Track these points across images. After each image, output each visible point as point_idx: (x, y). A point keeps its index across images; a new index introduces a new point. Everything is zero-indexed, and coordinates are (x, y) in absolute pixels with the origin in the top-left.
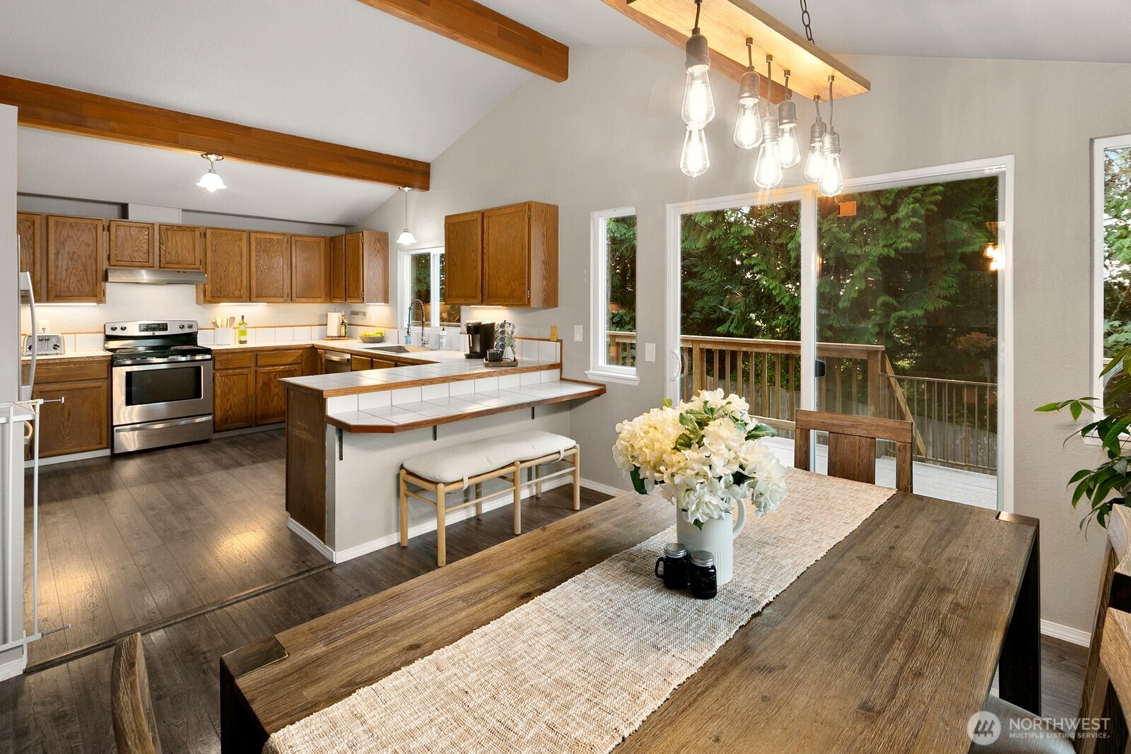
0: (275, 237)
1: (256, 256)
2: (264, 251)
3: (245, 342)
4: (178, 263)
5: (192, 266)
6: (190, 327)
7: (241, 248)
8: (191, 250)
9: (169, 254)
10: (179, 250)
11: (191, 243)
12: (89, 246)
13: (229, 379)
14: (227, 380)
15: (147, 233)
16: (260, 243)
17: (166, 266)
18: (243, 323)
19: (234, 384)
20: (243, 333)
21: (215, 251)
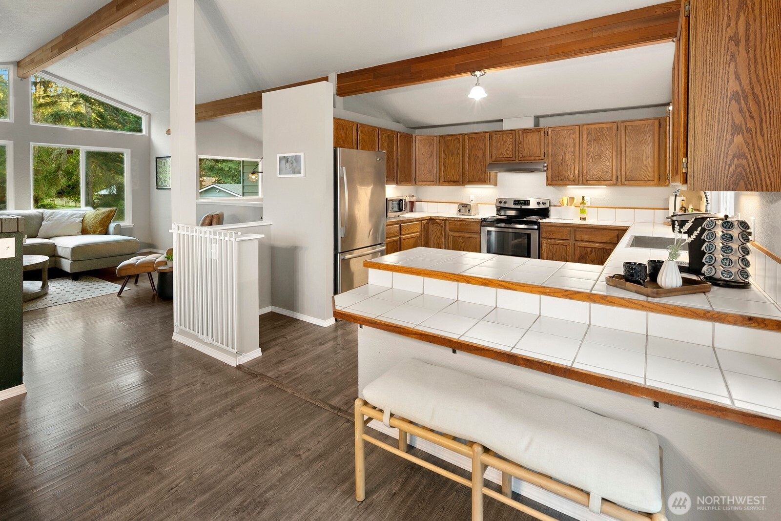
0: (604, 126)
1: (587, 145)
2: (594, 140)
3: (584, 219)
4: (530, 156)
5: (539, 158)
6: (544, 204)
7: (574, 140)
8: (538, 146)
9: (524, 150)
10: (530, 147)
11: (538, 140)
12: (482, 150)
13: (553, 247)
14: (551, 248)
15: (511, 137)
16: (591, 134)
17: (522, 159)
18: (583, 203)
19: (556, 252)
20: (583, 211)
21: (555, 145)
